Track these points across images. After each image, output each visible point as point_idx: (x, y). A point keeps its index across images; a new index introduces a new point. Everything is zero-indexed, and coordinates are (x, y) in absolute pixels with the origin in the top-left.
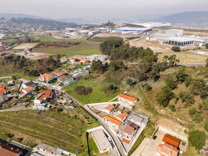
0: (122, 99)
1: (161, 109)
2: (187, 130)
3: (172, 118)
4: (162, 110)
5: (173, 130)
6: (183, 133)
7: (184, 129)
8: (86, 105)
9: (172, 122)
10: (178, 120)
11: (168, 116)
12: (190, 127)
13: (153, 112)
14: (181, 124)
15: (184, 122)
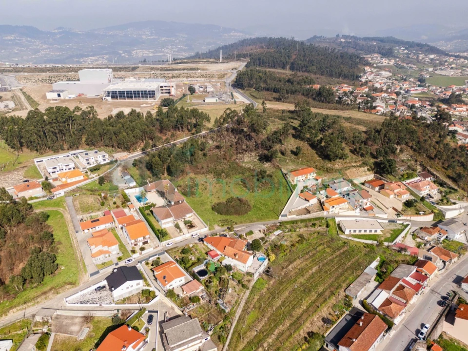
0: (300, 178)
1: (334, 165)
2: (368, 167)
3: (350, 167)
4: (337, 165)
5: (361, 176)
6: (368, 172)
7: (366, 168)
8: (280, 217)
9: (355, 169)
10: (354, 164)
11: (346, 167)
12: (365, 164)
13: (336, 172)
14: (360, 166)
15: (358, 164)
